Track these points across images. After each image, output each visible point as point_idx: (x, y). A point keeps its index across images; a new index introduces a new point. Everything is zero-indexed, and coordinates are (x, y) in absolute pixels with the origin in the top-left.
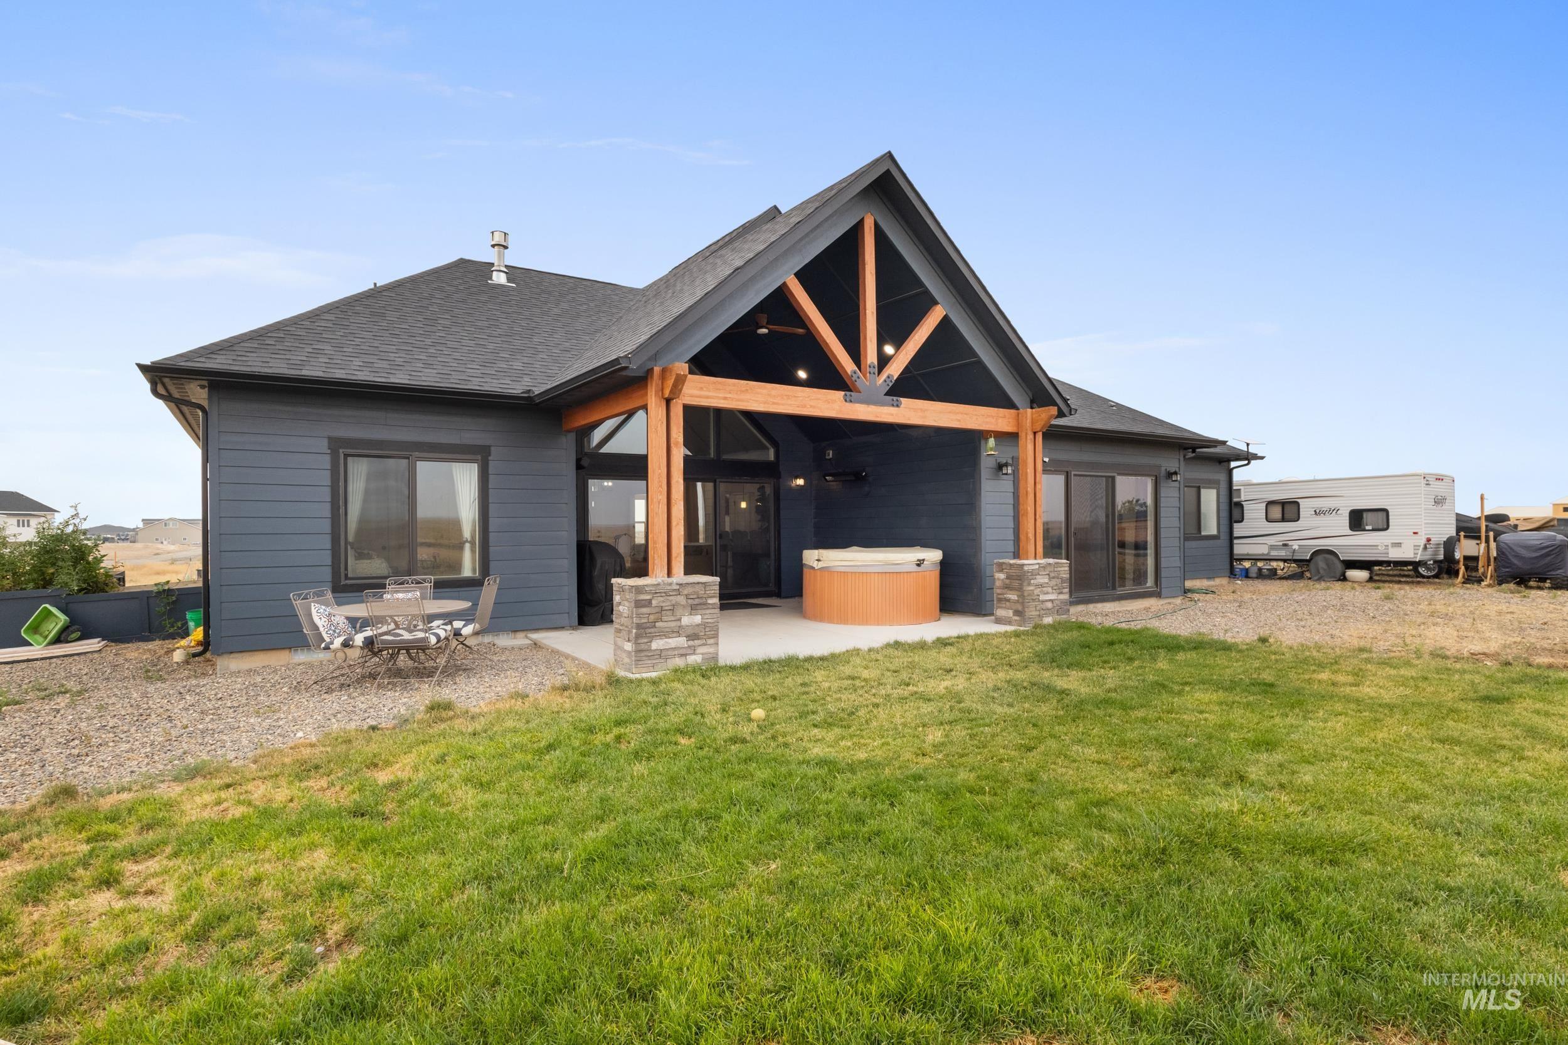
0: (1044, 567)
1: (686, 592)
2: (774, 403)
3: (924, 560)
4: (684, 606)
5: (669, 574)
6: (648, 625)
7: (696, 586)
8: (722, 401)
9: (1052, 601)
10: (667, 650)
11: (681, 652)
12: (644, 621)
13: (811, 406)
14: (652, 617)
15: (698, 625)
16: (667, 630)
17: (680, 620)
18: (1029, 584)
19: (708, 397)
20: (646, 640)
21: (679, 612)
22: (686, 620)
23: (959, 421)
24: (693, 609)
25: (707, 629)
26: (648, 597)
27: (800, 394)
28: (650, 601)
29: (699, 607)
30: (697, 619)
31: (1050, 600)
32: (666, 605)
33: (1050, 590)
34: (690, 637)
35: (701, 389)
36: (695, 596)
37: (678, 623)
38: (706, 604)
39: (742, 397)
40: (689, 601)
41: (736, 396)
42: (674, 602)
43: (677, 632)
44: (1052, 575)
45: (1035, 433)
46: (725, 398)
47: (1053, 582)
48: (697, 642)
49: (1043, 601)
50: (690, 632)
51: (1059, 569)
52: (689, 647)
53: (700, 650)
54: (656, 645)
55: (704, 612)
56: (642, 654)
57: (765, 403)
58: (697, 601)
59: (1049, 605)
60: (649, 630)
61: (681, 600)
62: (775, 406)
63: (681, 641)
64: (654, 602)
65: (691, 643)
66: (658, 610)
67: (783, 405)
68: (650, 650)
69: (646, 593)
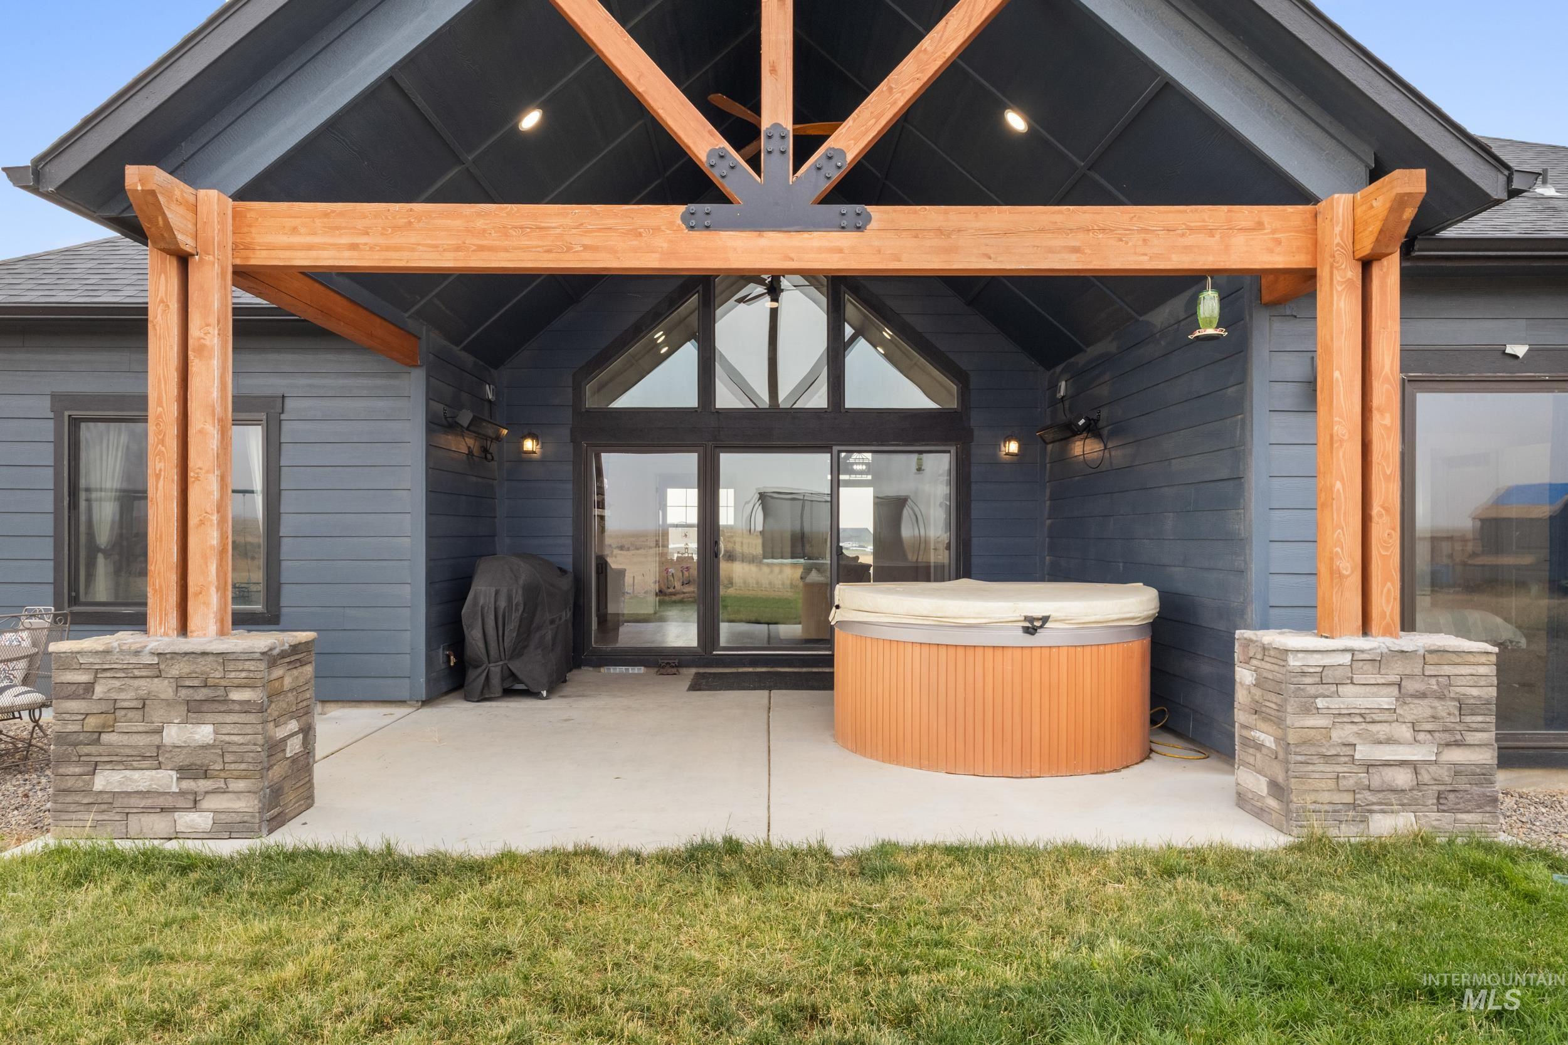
0: (1378, 661)
1: (175, 672)
2: (481, 248)
3: (1045, 619)
4: (169, 703)
5: (183, 629)
6: (82, 737)
7: (201, 660)
8: (347, 254)
9: (1414, 766)
10: (128, 794)
11: (161, 802)
12: (71, 728)
13: (586, 248)
14: (92, 722)
15: (204, 747)
16: (128, 751)
17: (159, 731)
18: (1308, 709)
19: (310, 247)
20: (78, 770)
21: (157, 715)
22: (173, 734)
23: (1076, 250)
24: (195, 709)
25: (229, 758)
26: (84, 678)
27: (554, 222)
28: (89, 687)
29: (205, 708)
30: (204, 733)
31: (1402, 763)
32: (127, 698)
33: (1405, 732)
34: (184, 772)
35: (295, 230)
36: (196, 683)
37: (156, 740)
38: (226, 701)
39: (397, 240)
40: (183, 693)
41: (382, 241)
42: (143, 693)
43: (155, 757)
44: (1410, 686)
45: (1366, 265)
46: (354, 247)
47: (1420, 710)
48: (203, 785)
49: (1369, 766)
50: (182, 759)
51: (1447, 670)
52: (182, 793)
53: (212, 803)
54: (105, 780)
55: (220, 718)
56: (69, 799)
57: (458, 249)
58: (202, 694)
59: (1402, 778)
60: (86, 749)
61: (163, 688)
62: (485, 255)
63: (166, 779)
64: (99, 690)
65: (187, 785)
66: (103, 707)
67: (506, 250)
68: (87, 791)
69: (80, 668)
